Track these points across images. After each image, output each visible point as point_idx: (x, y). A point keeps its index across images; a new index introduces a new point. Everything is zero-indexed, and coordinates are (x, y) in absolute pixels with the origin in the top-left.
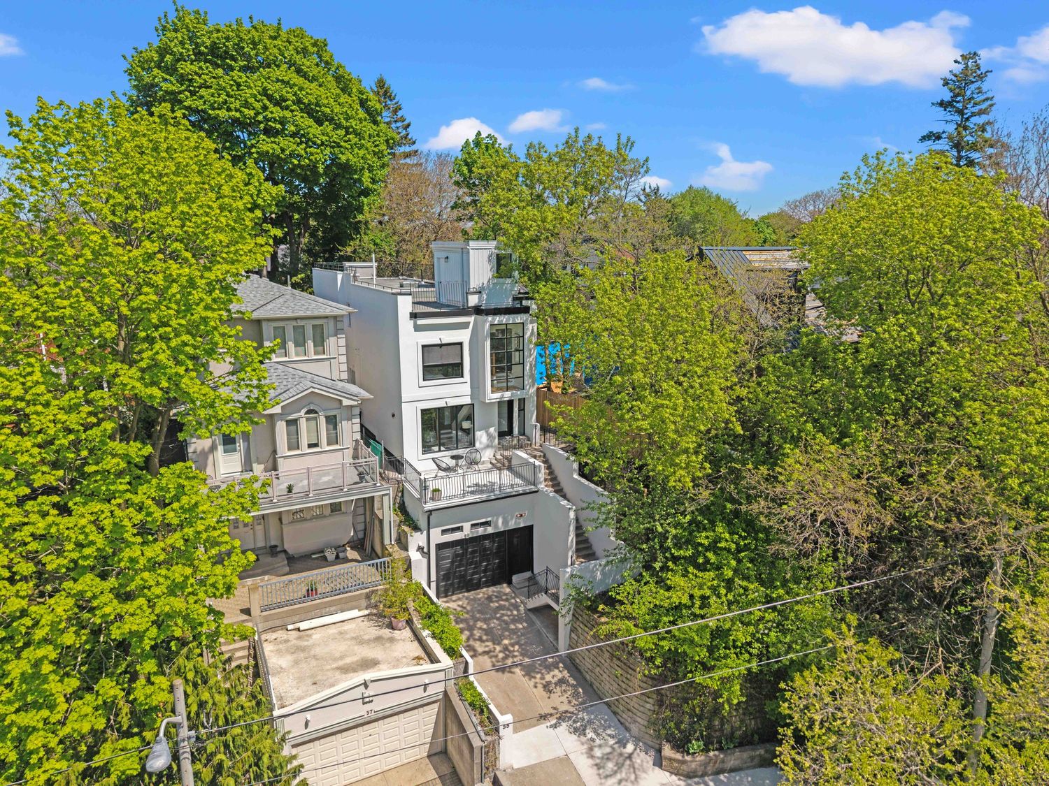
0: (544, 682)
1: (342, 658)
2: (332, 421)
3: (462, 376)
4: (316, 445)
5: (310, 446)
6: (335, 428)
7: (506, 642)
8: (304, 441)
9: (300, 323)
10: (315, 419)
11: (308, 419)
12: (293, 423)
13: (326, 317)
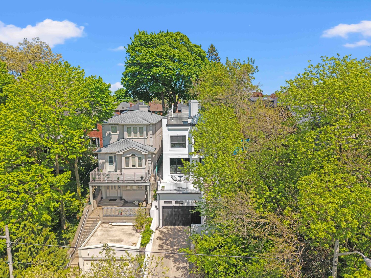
0: (178, 266)
1: (115, 237)
2: (140, 158)
3: (185, 148)
4: (135, 166)
5: (133, 166)
6: (141, 162)
7: (175, 248)
8: (131, 164)
9: (136, 126)
10: (135, 157)
11: (132, 157)
12: (127, 158)
13: (144, 125)
